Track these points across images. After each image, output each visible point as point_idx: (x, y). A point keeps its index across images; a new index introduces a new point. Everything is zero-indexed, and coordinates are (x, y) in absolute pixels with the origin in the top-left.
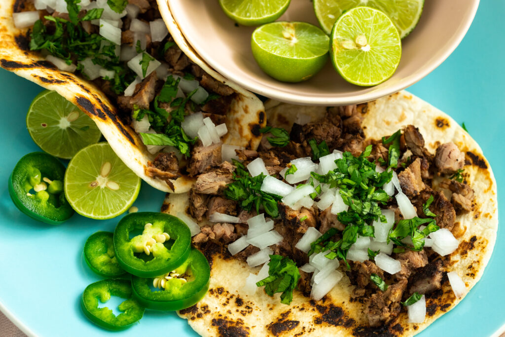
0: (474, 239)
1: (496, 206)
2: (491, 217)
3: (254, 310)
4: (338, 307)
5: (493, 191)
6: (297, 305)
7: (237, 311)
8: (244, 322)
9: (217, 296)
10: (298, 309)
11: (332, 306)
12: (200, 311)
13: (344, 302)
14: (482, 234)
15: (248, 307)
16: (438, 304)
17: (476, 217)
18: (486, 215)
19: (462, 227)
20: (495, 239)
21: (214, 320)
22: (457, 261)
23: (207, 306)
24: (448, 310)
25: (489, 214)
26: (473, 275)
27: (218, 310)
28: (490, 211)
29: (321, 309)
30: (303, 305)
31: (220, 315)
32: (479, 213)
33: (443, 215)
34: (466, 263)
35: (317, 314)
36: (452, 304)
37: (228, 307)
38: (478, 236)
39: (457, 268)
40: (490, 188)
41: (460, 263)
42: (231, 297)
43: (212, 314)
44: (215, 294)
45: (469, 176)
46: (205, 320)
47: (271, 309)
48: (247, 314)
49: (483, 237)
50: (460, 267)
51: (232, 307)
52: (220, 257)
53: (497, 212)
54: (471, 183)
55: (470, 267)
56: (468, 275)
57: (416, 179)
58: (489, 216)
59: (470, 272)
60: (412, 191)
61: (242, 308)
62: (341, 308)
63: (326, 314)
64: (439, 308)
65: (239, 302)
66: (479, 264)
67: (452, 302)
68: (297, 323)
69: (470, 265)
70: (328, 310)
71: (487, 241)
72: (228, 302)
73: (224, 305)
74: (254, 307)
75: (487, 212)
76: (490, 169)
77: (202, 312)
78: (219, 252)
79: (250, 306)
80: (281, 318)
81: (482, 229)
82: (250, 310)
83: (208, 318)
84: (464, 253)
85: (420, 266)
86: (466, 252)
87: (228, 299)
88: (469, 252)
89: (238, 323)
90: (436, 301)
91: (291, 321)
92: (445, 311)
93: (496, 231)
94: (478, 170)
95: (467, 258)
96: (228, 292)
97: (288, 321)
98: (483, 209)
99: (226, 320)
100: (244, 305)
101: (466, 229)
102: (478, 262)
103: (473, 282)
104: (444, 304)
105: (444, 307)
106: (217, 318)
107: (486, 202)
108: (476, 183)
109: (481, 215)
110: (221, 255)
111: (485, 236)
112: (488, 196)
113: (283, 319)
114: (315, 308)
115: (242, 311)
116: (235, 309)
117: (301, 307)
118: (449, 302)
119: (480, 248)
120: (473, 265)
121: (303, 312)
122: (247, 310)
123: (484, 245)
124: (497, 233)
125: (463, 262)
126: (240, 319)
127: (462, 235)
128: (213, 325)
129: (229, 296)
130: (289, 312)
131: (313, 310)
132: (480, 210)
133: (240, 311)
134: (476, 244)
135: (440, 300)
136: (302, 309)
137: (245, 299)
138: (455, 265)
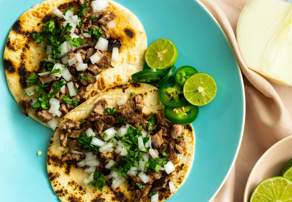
0: (183, 165)
1: (194, 151)
2: (191, 155)
3: (86, 193)
4: (122, 193)
5: (193, 143)
6: (105, 191)
7: (80, 193)
8: (82, 198)
9: (71, 186)
10: (105, 193)
11: (120, 192)
12: (64, 192)
13: (125, 191)
14: (186, 163)
15: (84, 191)
16: (164, 195)
17: (185, 155)
18: (189, 154)
19: (178, 159)
20: (192, 166)
21: (69, 198)
22: (174, 175)
23: (67, 191)
24: (168, 199)
25: (190, 154)
26: (180, 182)
27: (71, 192)
28: (191, 153)
29: (115, 193)
30: (108, 191)
31: (72, 195)
32: (186, 153)
33: (170, 155)
34: (178, 176)
35: (113, 196)
36: (170, 196)
37: (76, 191)
38: (184, 164)
39: (174, 178)
40: (192, 141)
41: (176, 176)
42: (78, 186)
43: (69, 194)
44: (71, 185)
45: (184, 134)
46: (66, 197)
47: (94, 192)
48: (84, 194)
49: (186, 164)
50: (175, 178)
51: (78, 191)
52: (74, 167)
53: (194, 153)
54: (185, 138)
55: (180, 179)
56: (178, 182)
57: (160, 139)
58: (190, 155)
59: (179, 181)
60: (157, 145)
61: (82, 192)
62: (124, 194)
63: (117, 196)
64: (164, 197)
65: (81, 188)
66: (183, 178)
67: (170, 195)
68: (104, 199)
69: (179, 177)
70: (118, 194)
71: (188, 167)
72: (76, 188)
73: (74, 190)
74: (86, 191)
75: (190, 153)
76: (193, 132)
77: (65, 193)
78: (74, 164)
79: (85, 190)
80: (98, 196)
81: (187, 160)
82: (85, 192)
83: (67, 196)
84: (178, 172)
85: (158, 179)
86: (179, 171)
87: (76, 187)
88: (180, 171)
89: (79, 199)
90: (163, 194)
91: (102, 199)
92: (166, 199)
93: (193, 162)
94: (189, 131)
95: (179, 174)
96: (76, 183)
97: (101, 199)
98: (188, 151)
99: (75, 197)
100: (83, 190)
101: (180, 160)
102: (183, 176)
103: (180, 186)
104: (166, 195)
105: (167, 197)
106: (70, 196)
107: (190, 148)
108: (187, 138)
109: (187, 154)
110: (74, 165)
111: (187, 164)
112: (191, 145)
113: (99, 197)
114: (113, 192)
115: (82, 193)
116: (79, 191)
117: (106, 192)
118: (168, 195)
119: (185, 170)
120: (181, 178)
121: (108, 194)
122: (84, 192)
123: (187, 168)
124: (193, 163)
125: (177, 176)
126: (81, 197)
127: (178, 162)
128: (69, 200)
129: (76, 185)
130: (101, 194)
131: (112, 193)
132: (187, 151)
133: (81, 193)
134: (183, 167)
135: (165, 193)
136: (107, 193)
137: (83, 187)
138: (174, 177)
